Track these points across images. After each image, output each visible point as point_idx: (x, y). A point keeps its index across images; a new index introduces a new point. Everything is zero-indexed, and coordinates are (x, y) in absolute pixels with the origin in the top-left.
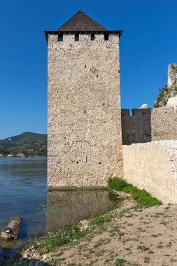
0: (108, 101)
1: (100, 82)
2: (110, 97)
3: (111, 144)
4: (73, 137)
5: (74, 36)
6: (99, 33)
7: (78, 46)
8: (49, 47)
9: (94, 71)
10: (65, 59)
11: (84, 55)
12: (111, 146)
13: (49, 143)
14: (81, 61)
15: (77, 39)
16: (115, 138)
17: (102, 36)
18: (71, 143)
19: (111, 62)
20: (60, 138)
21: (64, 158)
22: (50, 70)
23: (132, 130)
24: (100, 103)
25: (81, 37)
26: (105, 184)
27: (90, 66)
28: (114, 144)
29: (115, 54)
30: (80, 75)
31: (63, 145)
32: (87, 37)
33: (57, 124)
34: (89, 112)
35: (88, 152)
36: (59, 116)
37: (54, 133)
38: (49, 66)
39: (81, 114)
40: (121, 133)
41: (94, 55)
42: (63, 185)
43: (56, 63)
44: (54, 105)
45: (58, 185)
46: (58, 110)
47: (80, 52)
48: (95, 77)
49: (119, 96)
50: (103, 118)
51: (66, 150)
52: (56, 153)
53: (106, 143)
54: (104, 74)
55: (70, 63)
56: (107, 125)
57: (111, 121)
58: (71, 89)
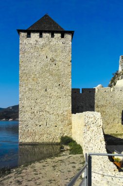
0: (62, 83)
1: (57, 69)
2: (65, 79)
3: (64, 113)
4: (37, 108)
5: (39, 34)
6: (57, 32)
7: (42, 41)
8: (20, 42)
9: (53, 60)
10: (32, 51)
11: (46, 48)
12: (64, 115)
13: (20, 112)
14: (43, 53)
15: (41, 36)
16: (65, 109)
17: (59, 35)
18: (36, 112)
19: (66, 54)
20: (28, 109)
21: (30, 123)
22: (21, 59)
24: (56, 84)
25: (44, 35)
26: (59, 141)
27: (50, 57)
28: (65, 113)
29: (68, 48)
30: (43, 63)
31: (30, 114)
32: (49, 35)
33: (26, 99)
34: (49, 90)
35: (47, 119)
36: (27, 93)
37: (23, 105)
38: (20, 56)
39: (43, 92)
40: (71, 106)
41: (53, 49)
42: (30, 141)
43: (25, 54)
44: (24, 85)
45: (26, 141)
46: (27, 89)
47: (43, 46)
48: (54, 65)
49: (71, 79)
50: (58, 94)
51: (32, 117)
52: (25, 119)
53: (61, 112)
54: (60, 63)
55: (36, 54)
56: (61, 99)
57: (64, 97)
58: (36, 73)
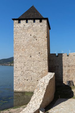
0: (41, 52)
1: (37, 43)
2: (42, 49)
3: (43, 72)
4: (25, 68)
5: (25, 21)
6: (37, 19)
7: (27, 25)
8: (14, 26)
9: (35, 37)
10: (21, 31)
11: (30, 30)
12: (43, 73)
13: (14, 71)
14: (29, 32)
15: (27, 22)
16: (44, 69)
17: (39, 21)
18: (24, 71)
19: (43, 33)
20: (19, 69)
21: (21, 78)
22: (15, 37)
23: (57, 64)
24: (37, 52)
25: (29, 21)
27: (33, 35)
28: (44, 72)
29: (44, 29)
30: (28, 39)
31: (20, 72)
32: (32, 21)
33: (18, 62)
34: (32, 57)
35: (32, 75)
36: (19, 58)
37: (16, 66)
38: (14, 35)
39: (29, 58)
40: (47, 67)
41: (35, 29)
42: (21, 90)
43: (17, 34)
44: (17, 53)
45: (19, 90)
46: (19, 56)
47: (29, 28)
48: (36, 40)
49: (47, 49)
50: (39, 59)
51: (22, 74)
52: (18, 75)
53: (40, 71)
54: (40, 38)
55: (24, 34)
56: (41, 63)
57: (43, 61)
58: (24, 46)
